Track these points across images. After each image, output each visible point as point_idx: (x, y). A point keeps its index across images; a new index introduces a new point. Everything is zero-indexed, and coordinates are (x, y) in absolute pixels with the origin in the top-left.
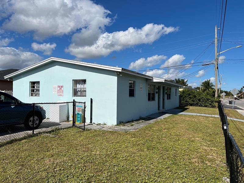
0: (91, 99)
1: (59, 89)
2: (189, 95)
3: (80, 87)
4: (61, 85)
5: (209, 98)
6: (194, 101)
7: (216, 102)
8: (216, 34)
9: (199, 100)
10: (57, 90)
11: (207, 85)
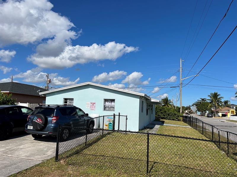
0: (119, 113)
1: (91, 105)
2: (161, 110)
3: (108, 104)
4: (94, 102)
5: (176, 113)
6: (164, 115)
7: (181, 116)
8: (181, 65)
9: (169, 115)
10: (89, 106)
11: (166, 101)
